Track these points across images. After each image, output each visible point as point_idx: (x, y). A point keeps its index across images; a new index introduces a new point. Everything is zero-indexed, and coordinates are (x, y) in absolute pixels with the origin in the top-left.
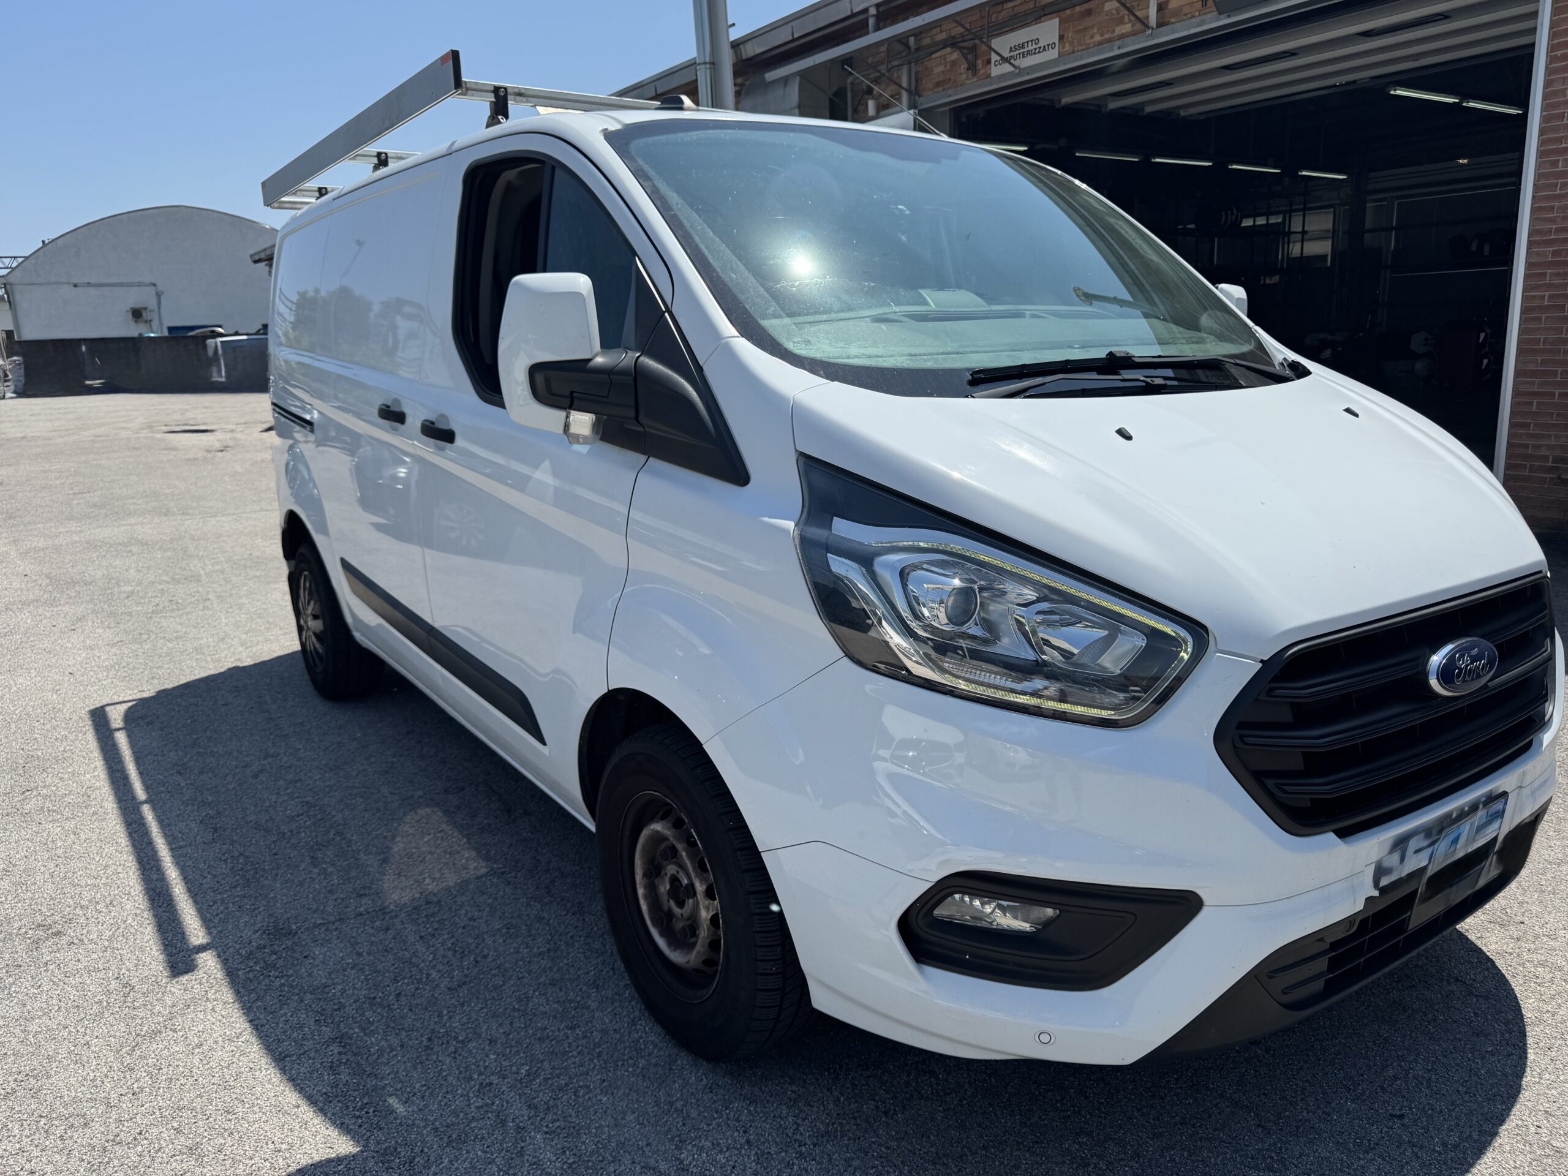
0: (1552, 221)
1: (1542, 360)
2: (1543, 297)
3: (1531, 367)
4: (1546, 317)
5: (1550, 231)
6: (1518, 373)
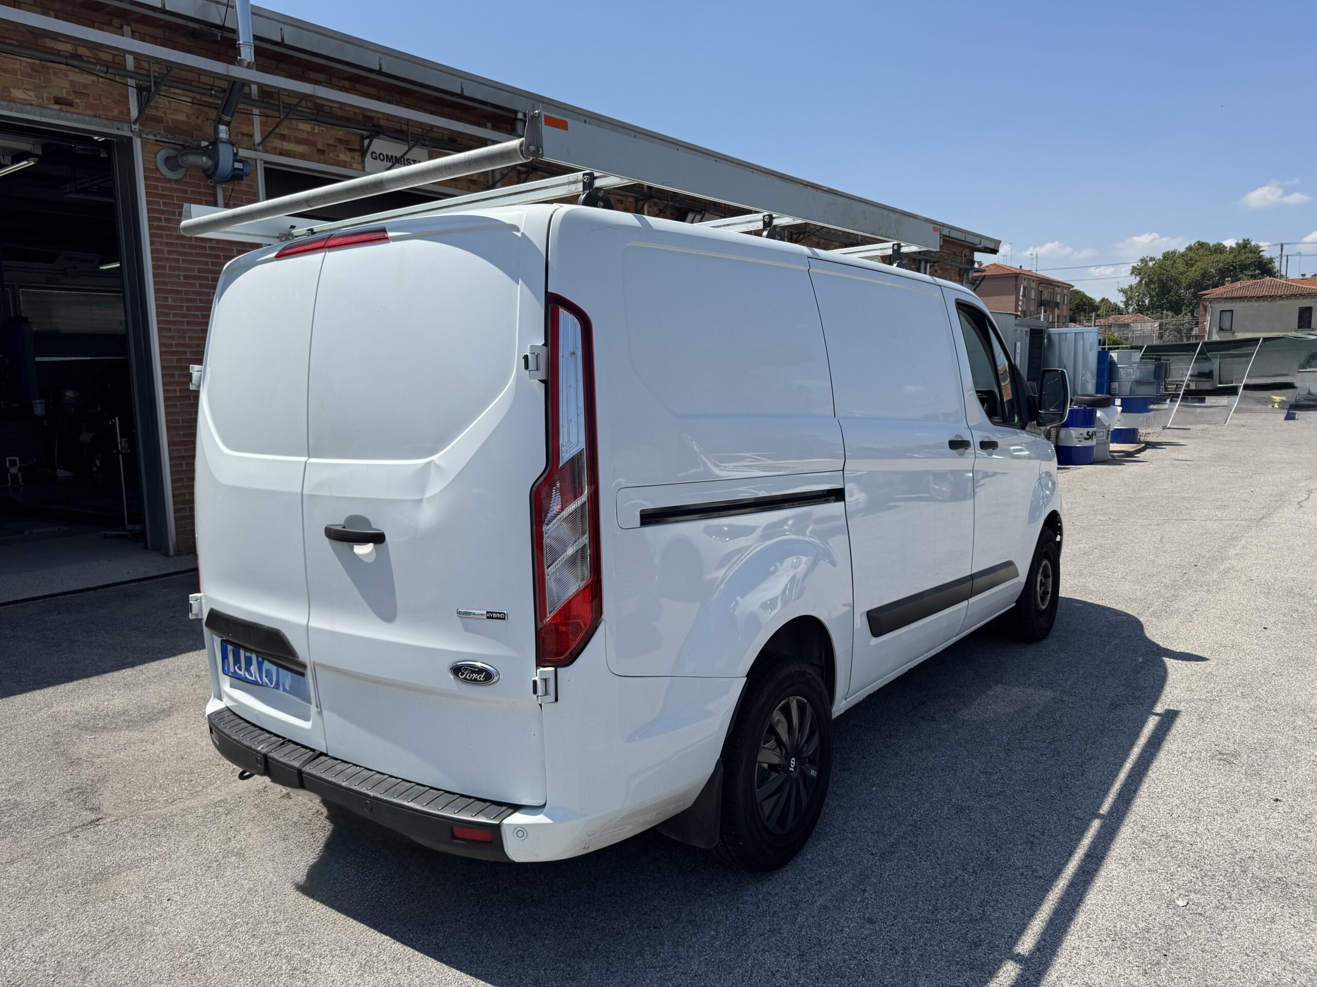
0: (172, 338)
1: (183, 434)
2: (175, 391)
3: (176, 439)
4: (181, 404)
5: (171, 345)
6: (170, 444)
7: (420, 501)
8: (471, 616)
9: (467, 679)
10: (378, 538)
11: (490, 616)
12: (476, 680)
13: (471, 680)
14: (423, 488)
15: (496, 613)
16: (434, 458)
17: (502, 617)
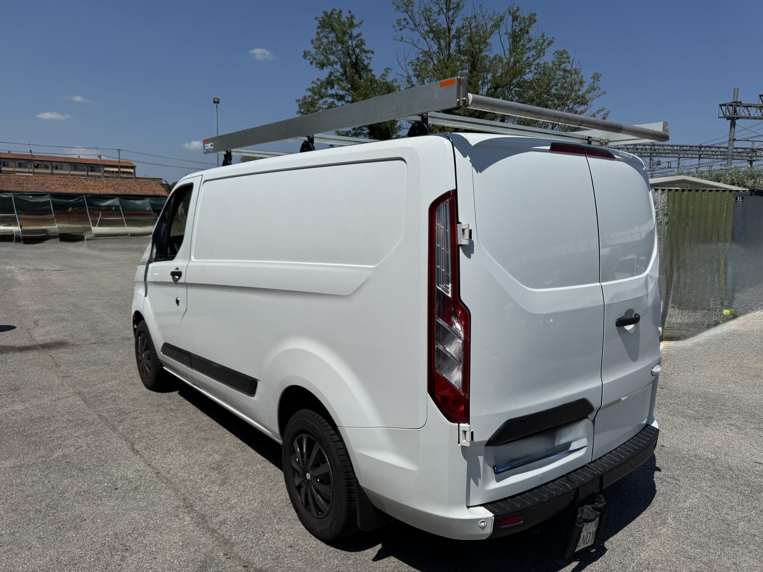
7: (648, 295)
14: (647, 288)
16: (648, 272)
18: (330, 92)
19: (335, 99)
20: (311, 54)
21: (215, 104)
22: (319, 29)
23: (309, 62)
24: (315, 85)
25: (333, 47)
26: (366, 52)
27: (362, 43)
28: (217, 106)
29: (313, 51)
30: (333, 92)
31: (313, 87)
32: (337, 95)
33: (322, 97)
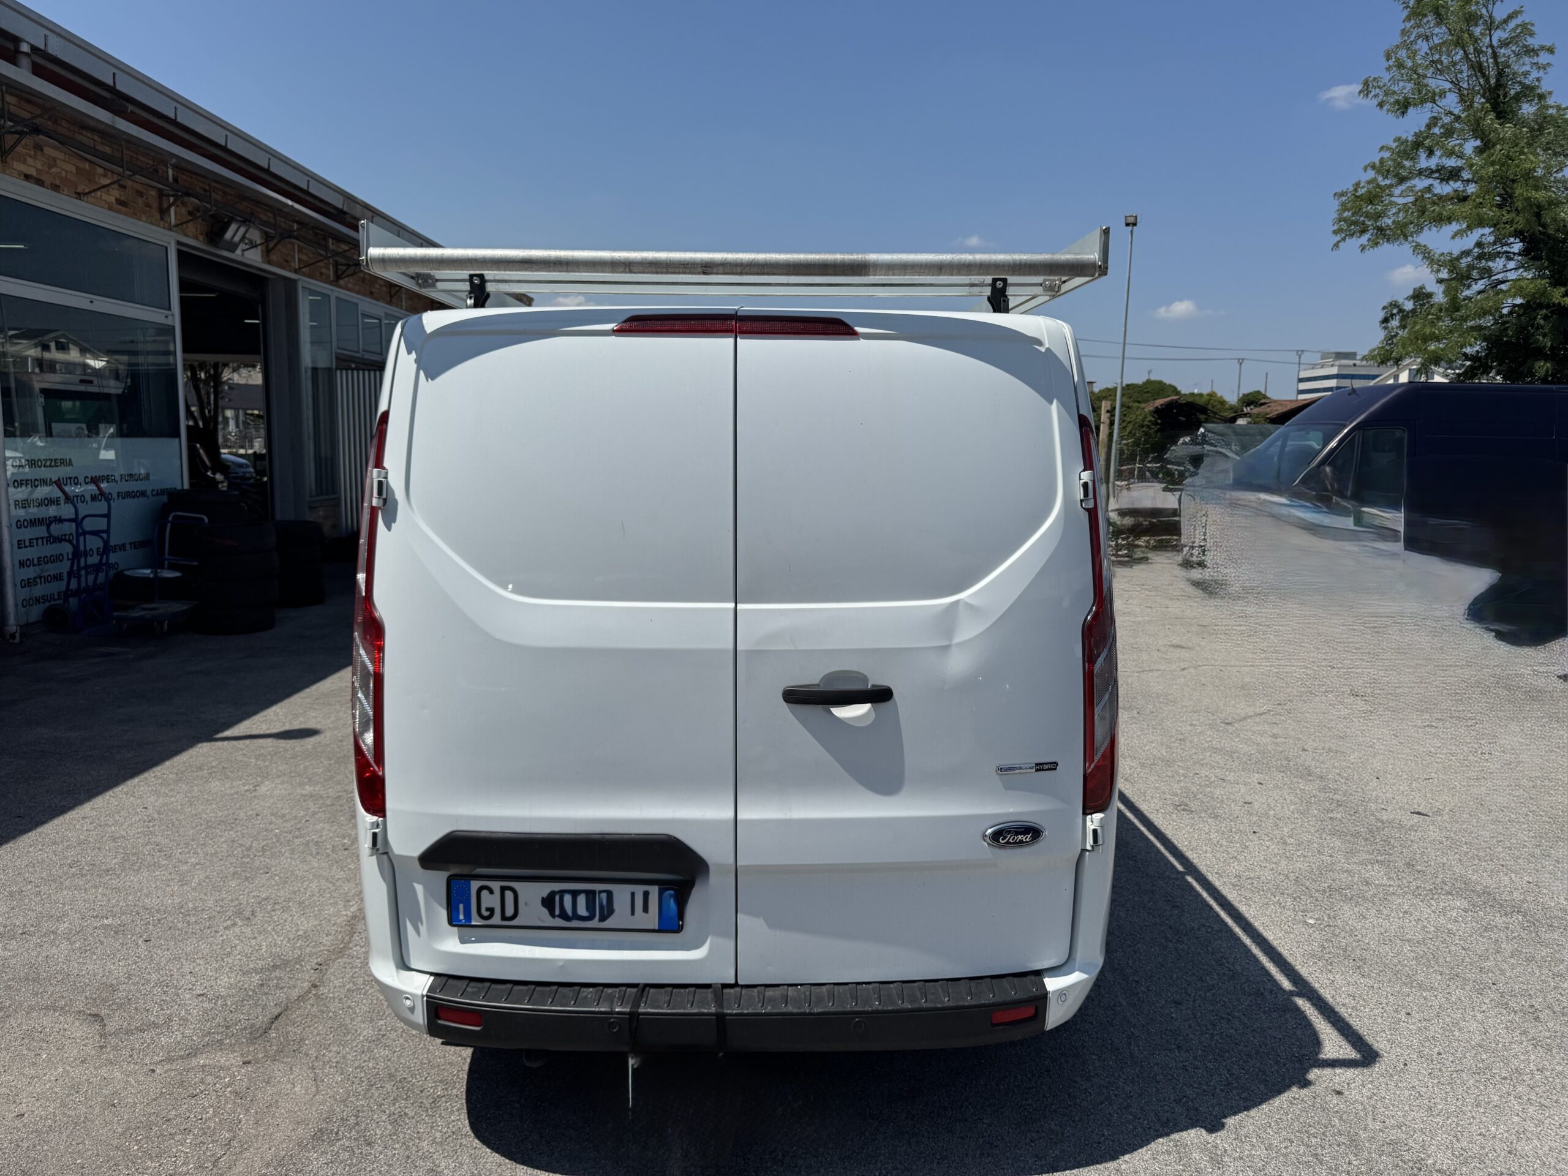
7: (947, 647)
8: (1017, 771)
9: (1010, 843)
10: (880, 696)
11: (1040, 767)
12: (1021, 842)
13: (1015, 843)
14: (949, 632)
15: (1047, 764)
16: (963, 595)
17: (1052, 766)
18: (1424, 162)
19: (1436, 178)
20: (1381, 84)
21: (1130, 228)
22: (1410, 20)
23: (1375, 102)
24: (1386, 155)
25: (1444, 58)
26: (1531, 51)
27: (1526, 29)
28: (1132, 232)
29: (1386, 77)
30: (1433, 163)
31: (1382, 161)
32: (1440, 169)
33: (1402, 180)
